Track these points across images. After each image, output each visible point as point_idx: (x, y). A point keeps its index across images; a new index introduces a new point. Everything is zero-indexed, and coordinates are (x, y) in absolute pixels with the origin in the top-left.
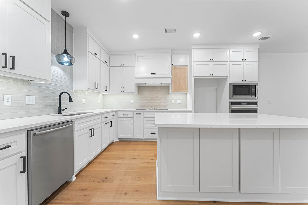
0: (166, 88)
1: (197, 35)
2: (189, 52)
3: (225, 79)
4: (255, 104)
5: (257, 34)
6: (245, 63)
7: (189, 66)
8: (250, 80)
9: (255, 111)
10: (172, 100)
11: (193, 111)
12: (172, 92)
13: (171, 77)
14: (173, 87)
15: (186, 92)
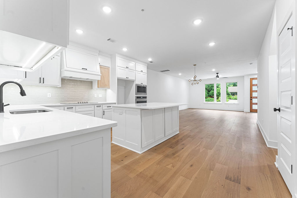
0: (89, 83)
1: (125, 49)
2: (112, 57)
3: (133, 81)
4: (146, 97)
5: (150, 60)
6: (142, 73)
7: (111, 68)
8: (145, 83)
9: (146, 102)
10: (95, 95)
11: (117, 103)
12: (98, 87)
13: (101, 75)
14: (99, 83)
15: (109, 88)
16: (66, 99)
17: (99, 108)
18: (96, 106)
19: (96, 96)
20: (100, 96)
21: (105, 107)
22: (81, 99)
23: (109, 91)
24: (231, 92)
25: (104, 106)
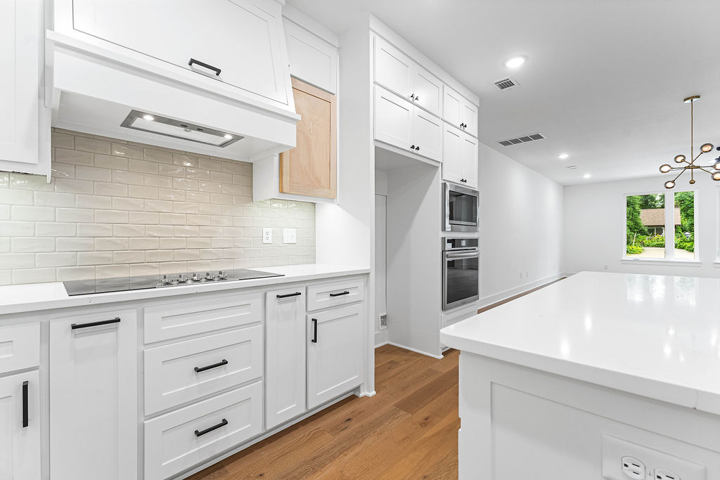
3: (433, 168)
5: (515, 64)
6: (465, 135)
7: (338, 97)
10: (265, 230)
11: (372, 275)
12: (281, 191)
13: (299, 117)
14: (286, 169)
15: (331, 198)
16: (109, 255)
17: (288, 305)
18: (272, 295)
19: (268, 239)
20: (290, 235)
21: (318, 299)
22: (197, 252)
23: (332, 217)
24: (649, 226)
25: (313, 291)
